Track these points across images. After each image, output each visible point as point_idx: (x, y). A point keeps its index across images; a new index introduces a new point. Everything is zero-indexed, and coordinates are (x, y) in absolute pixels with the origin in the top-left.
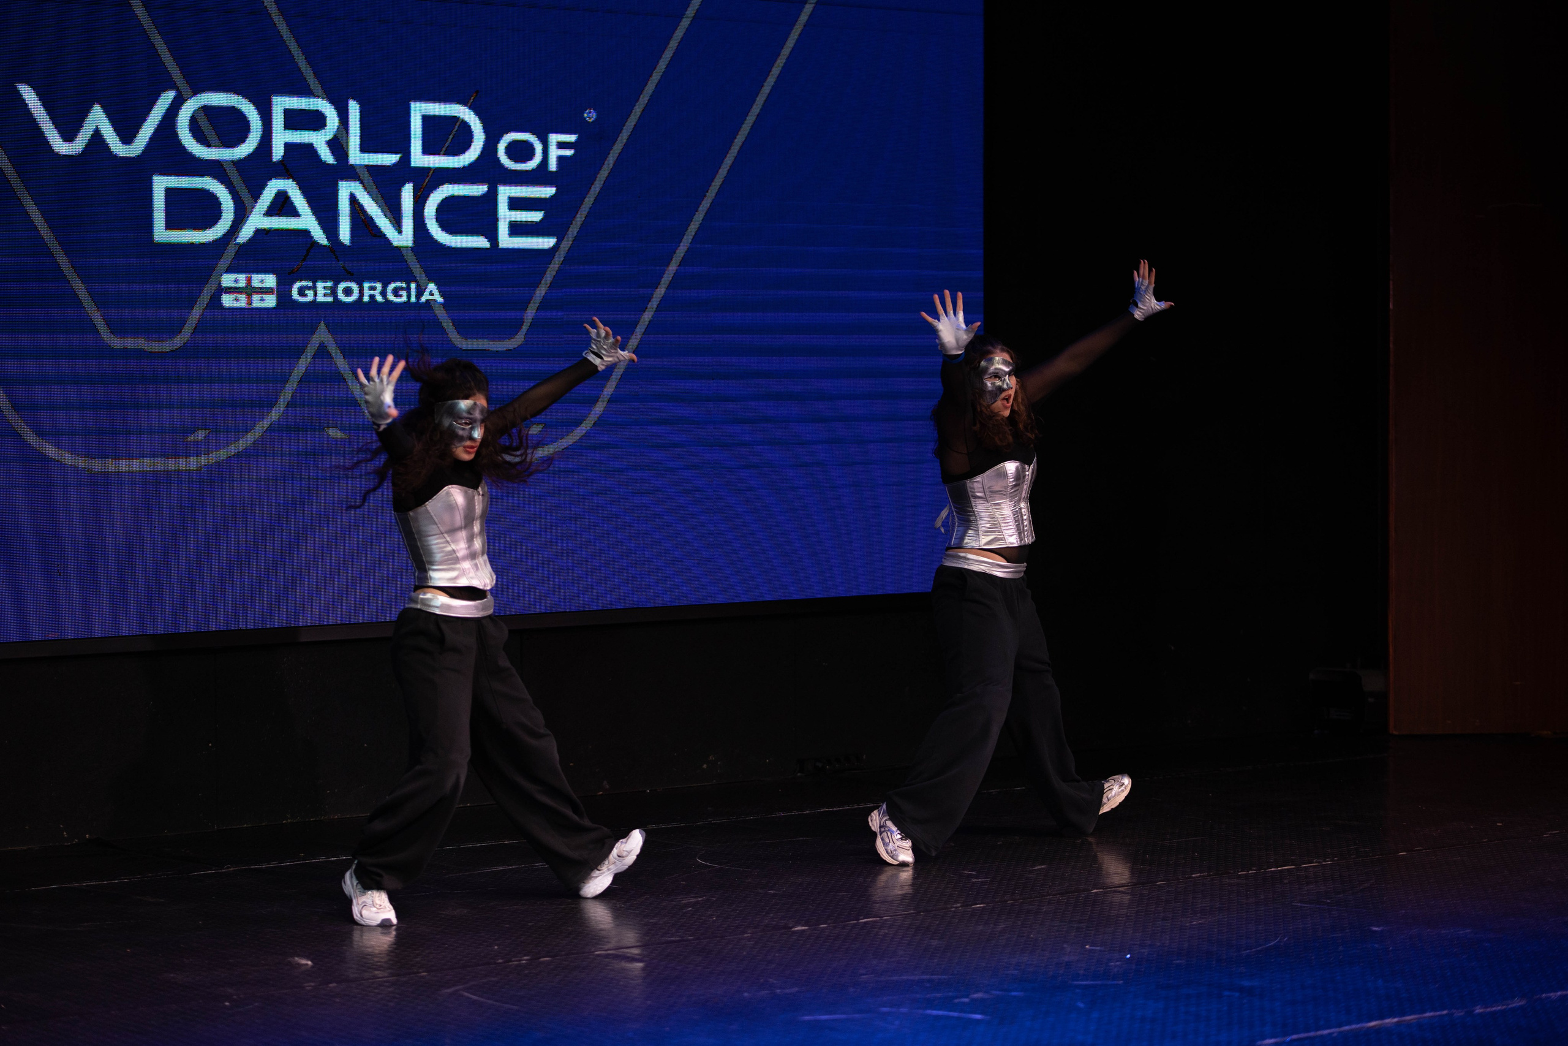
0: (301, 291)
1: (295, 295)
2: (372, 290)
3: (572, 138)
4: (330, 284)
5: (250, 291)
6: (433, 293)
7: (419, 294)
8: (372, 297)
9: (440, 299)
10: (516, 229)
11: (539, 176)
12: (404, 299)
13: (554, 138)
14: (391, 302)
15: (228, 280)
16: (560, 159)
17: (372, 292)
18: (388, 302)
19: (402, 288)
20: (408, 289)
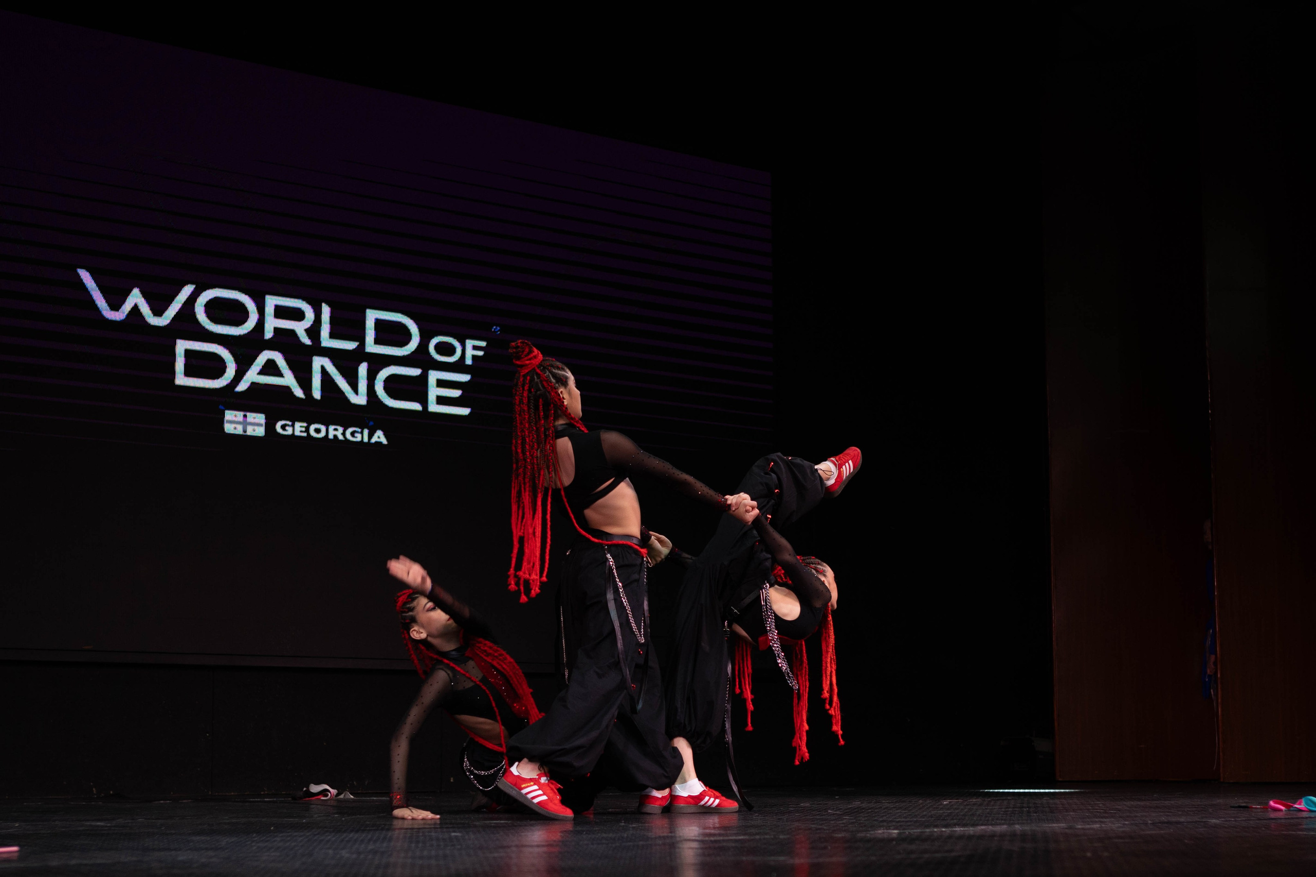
0: (283, 427)
1: (279, 429)
2: (335, 432)
3: (483, 344)
4: (305, 425)
5: (245, 423)
6: (379, 437)
7: (370, 436)
8: (335, 436)
9: (384, 441)
10: (441, 400)
11: (458, 367)
12: (358, 438)
13: (470, 343)
14: (349, 441)
15: (229, 415)
16: (474, 357)
17: (336, 433)
18: (346, 440)
19: (357, 432)
20: (362, 433)
